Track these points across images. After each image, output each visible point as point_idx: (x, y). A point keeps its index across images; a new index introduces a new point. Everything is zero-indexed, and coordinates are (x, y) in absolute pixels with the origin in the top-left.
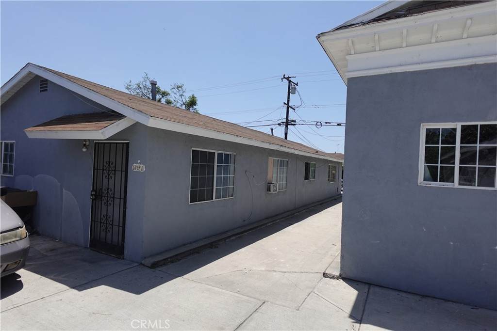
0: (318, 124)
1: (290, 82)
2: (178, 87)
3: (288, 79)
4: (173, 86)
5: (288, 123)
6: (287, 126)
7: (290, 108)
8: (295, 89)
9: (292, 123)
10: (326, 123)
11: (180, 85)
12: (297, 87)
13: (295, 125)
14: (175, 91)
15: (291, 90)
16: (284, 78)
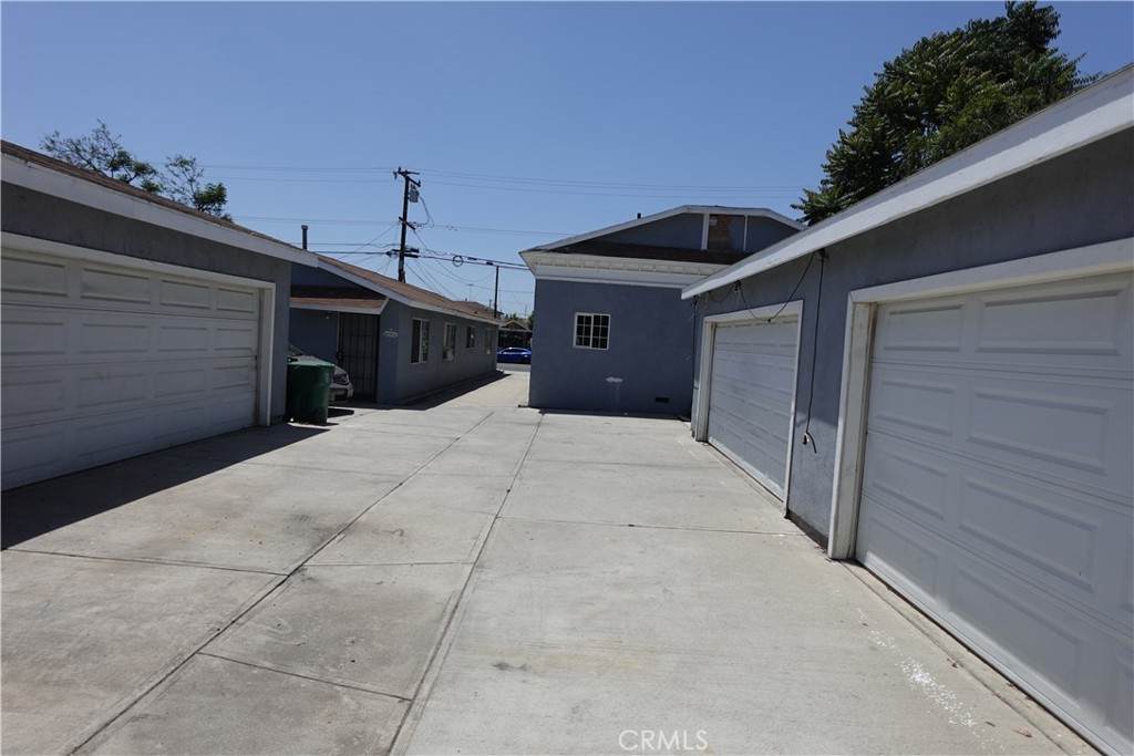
0: (457, 260)
1: (408, 179)
2: (183, 163)
3: (405, 174)
4: (173, 161)
5: (404, 252)
6: (402, 259)
7: (407, 227)
8: (417, 193)
9: (413, 253)
10: (470, 258)
11: (188, 159)
12: (418, 189)
13: (416, 257)
14: (177, 170)
15: (411, 195)
16: (400, 173)
